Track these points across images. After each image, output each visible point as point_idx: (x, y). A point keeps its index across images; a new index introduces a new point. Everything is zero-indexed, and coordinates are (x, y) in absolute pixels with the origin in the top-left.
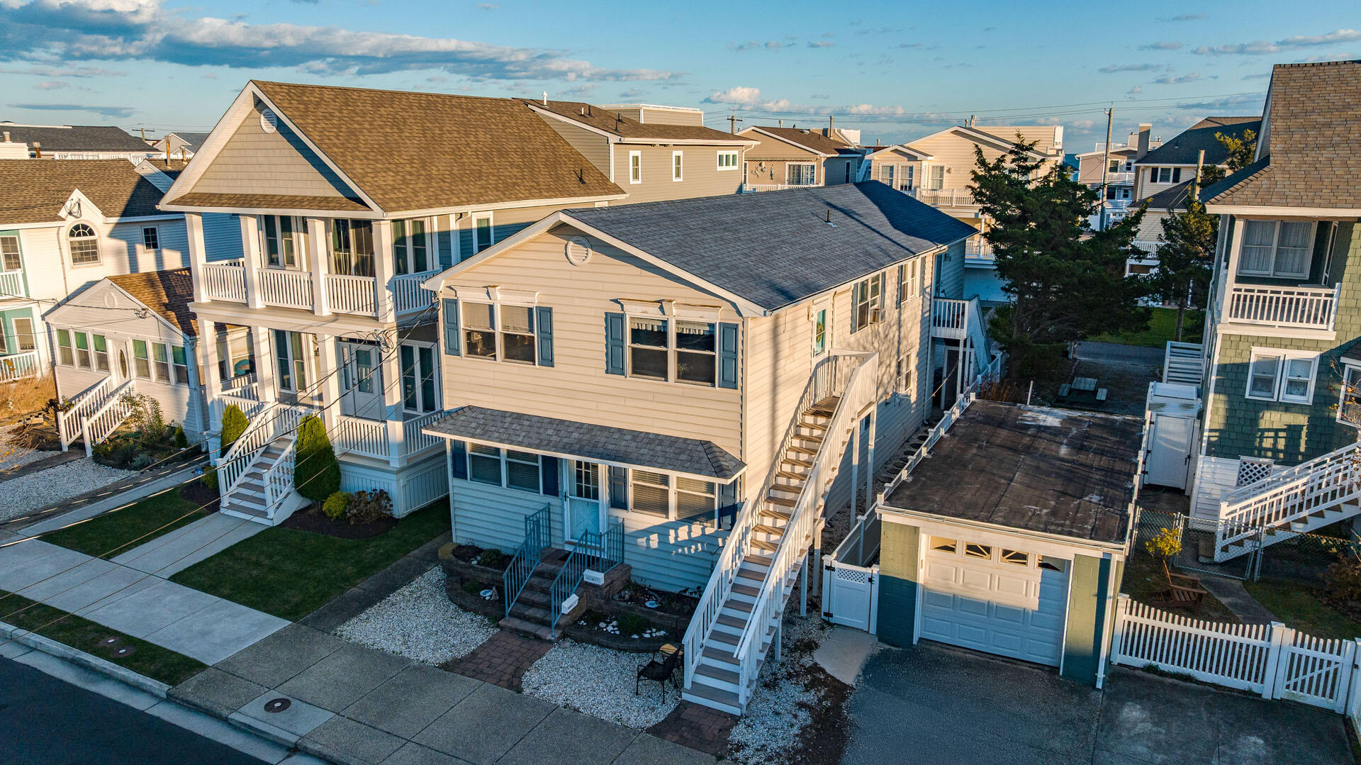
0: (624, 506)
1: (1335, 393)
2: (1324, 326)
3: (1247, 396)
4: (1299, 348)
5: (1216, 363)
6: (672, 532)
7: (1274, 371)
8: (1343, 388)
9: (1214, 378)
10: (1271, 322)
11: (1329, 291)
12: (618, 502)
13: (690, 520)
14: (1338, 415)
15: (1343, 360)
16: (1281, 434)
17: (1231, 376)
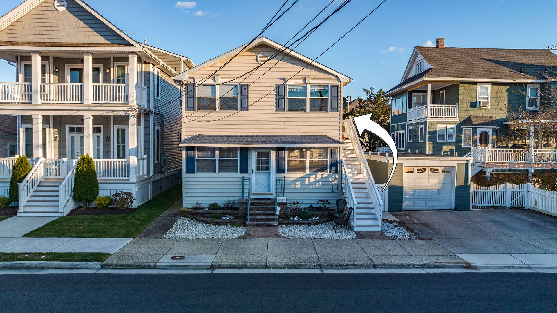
0: (283, 171)
1: (461, 138)
2: (455, 117)
3: (438, 141)
4: (450, 124)
5: (428, 131)
6: (307, 179)
7: (444, 132)
8: (463, 136)
9: (427, 136)
10: (441, 116)
11: (455, 106)
12: (280, 169)
13: (316, 172)
14: (463, 145)
15: (462, 127)
16: (449, 153)
17: (433, 135)
